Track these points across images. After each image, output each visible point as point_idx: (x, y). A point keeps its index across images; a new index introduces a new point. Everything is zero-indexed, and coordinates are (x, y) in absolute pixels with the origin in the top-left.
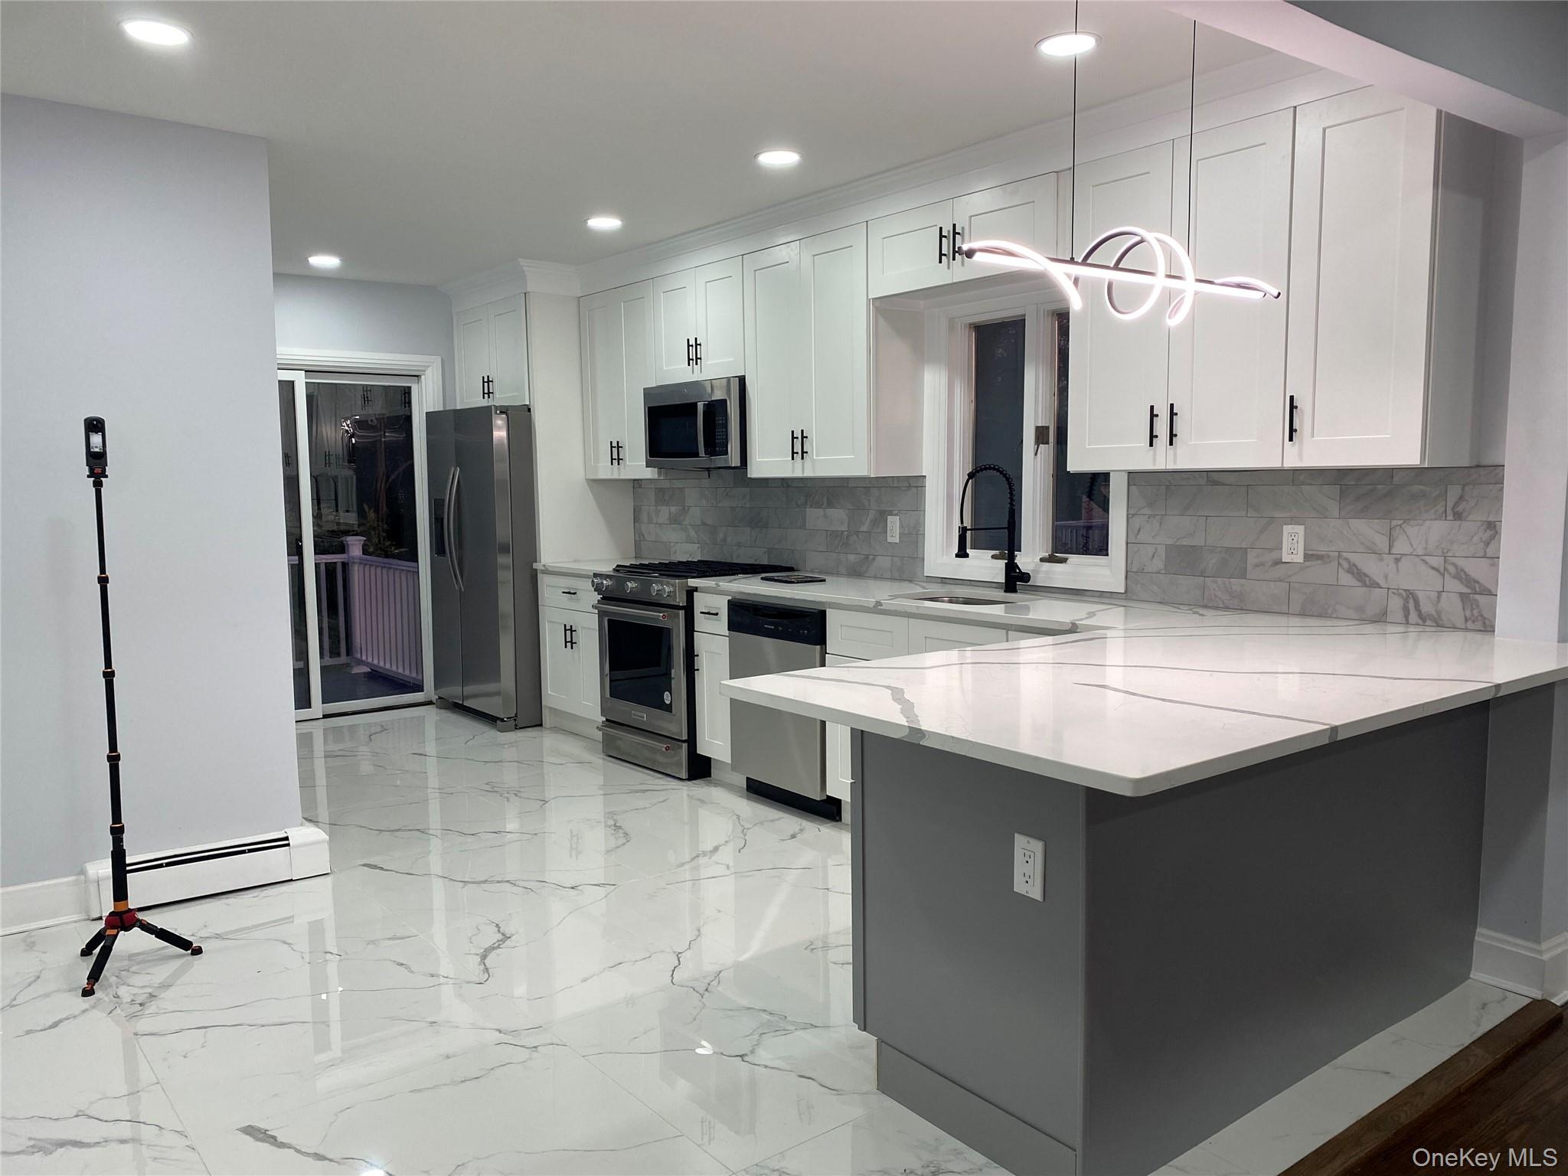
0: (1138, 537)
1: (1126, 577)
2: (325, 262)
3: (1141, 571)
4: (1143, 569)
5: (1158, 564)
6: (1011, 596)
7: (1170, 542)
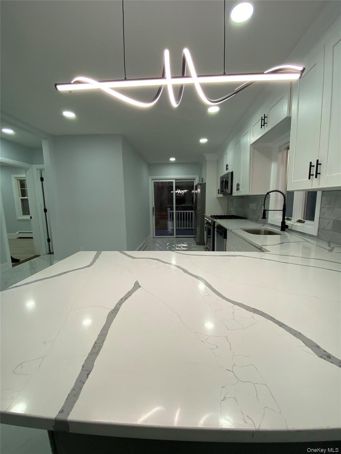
0: (324, 216)
1: (318, 230)
2: (173, 159)
3: (324, 229)
4: (324, 228)
5: (330, 227)
6: (282, 232)
7: (335, 218)
